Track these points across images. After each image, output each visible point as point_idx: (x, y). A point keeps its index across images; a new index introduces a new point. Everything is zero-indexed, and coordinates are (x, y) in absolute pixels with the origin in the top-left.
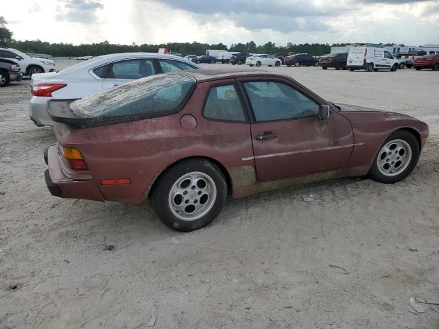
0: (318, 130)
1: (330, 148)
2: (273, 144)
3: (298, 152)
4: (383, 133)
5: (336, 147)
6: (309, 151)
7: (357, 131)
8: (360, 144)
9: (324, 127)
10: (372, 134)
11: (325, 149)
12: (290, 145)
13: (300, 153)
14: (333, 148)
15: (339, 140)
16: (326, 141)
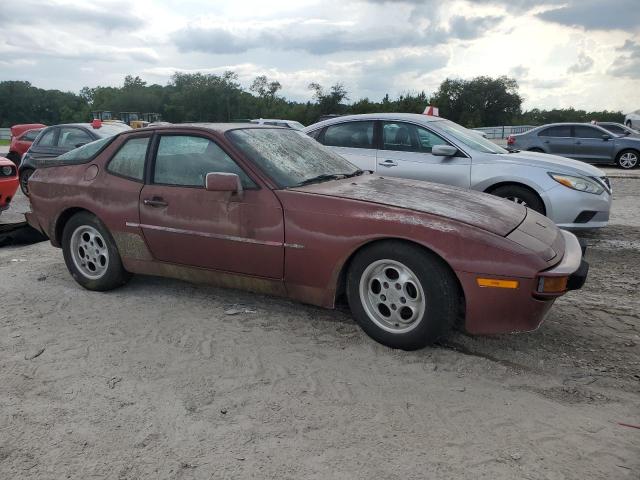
0: (224, 208)
1: (240, 239)
2: (160, 213)
3: (191, 232)
4: (345, 239)
5: (249, 240)
6: (207, 235)
7: (290, 224)
8: (296, 246)
9: (234, 206)
10: (322, 235)
11: (232, 238)
12: (182, 221)
13: (195, 235)
14: (243, 239)
15: (256, 230)
16: (235, 227)
